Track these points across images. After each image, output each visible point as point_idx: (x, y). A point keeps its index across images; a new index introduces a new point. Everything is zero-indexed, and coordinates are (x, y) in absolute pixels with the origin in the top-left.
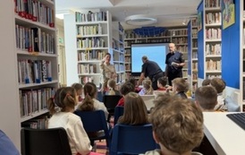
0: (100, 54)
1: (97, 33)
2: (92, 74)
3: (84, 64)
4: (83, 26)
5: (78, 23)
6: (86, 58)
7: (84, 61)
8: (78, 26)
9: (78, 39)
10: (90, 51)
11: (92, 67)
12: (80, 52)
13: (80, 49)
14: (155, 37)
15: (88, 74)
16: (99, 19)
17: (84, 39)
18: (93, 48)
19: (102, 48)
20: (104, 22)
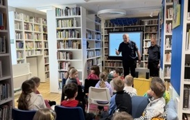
0: (75, 44)
1: (73, 25)
2: (69, 60)
3: (62, 51)
4: (62, 19)
5: (58, 17)
6: (64, 46)
7: (62, 49)
8: (58, 20)
9: (58, 31)
10: (67, 41)
11: (68, 55)
12: (59, 41)
13: (59, 39)
14: (130, 26)
15: (65, 60)
16: (74, 14)
17: (62, 30)
18: (70, 39)
19: (76, 39)
20: (78, 16)
